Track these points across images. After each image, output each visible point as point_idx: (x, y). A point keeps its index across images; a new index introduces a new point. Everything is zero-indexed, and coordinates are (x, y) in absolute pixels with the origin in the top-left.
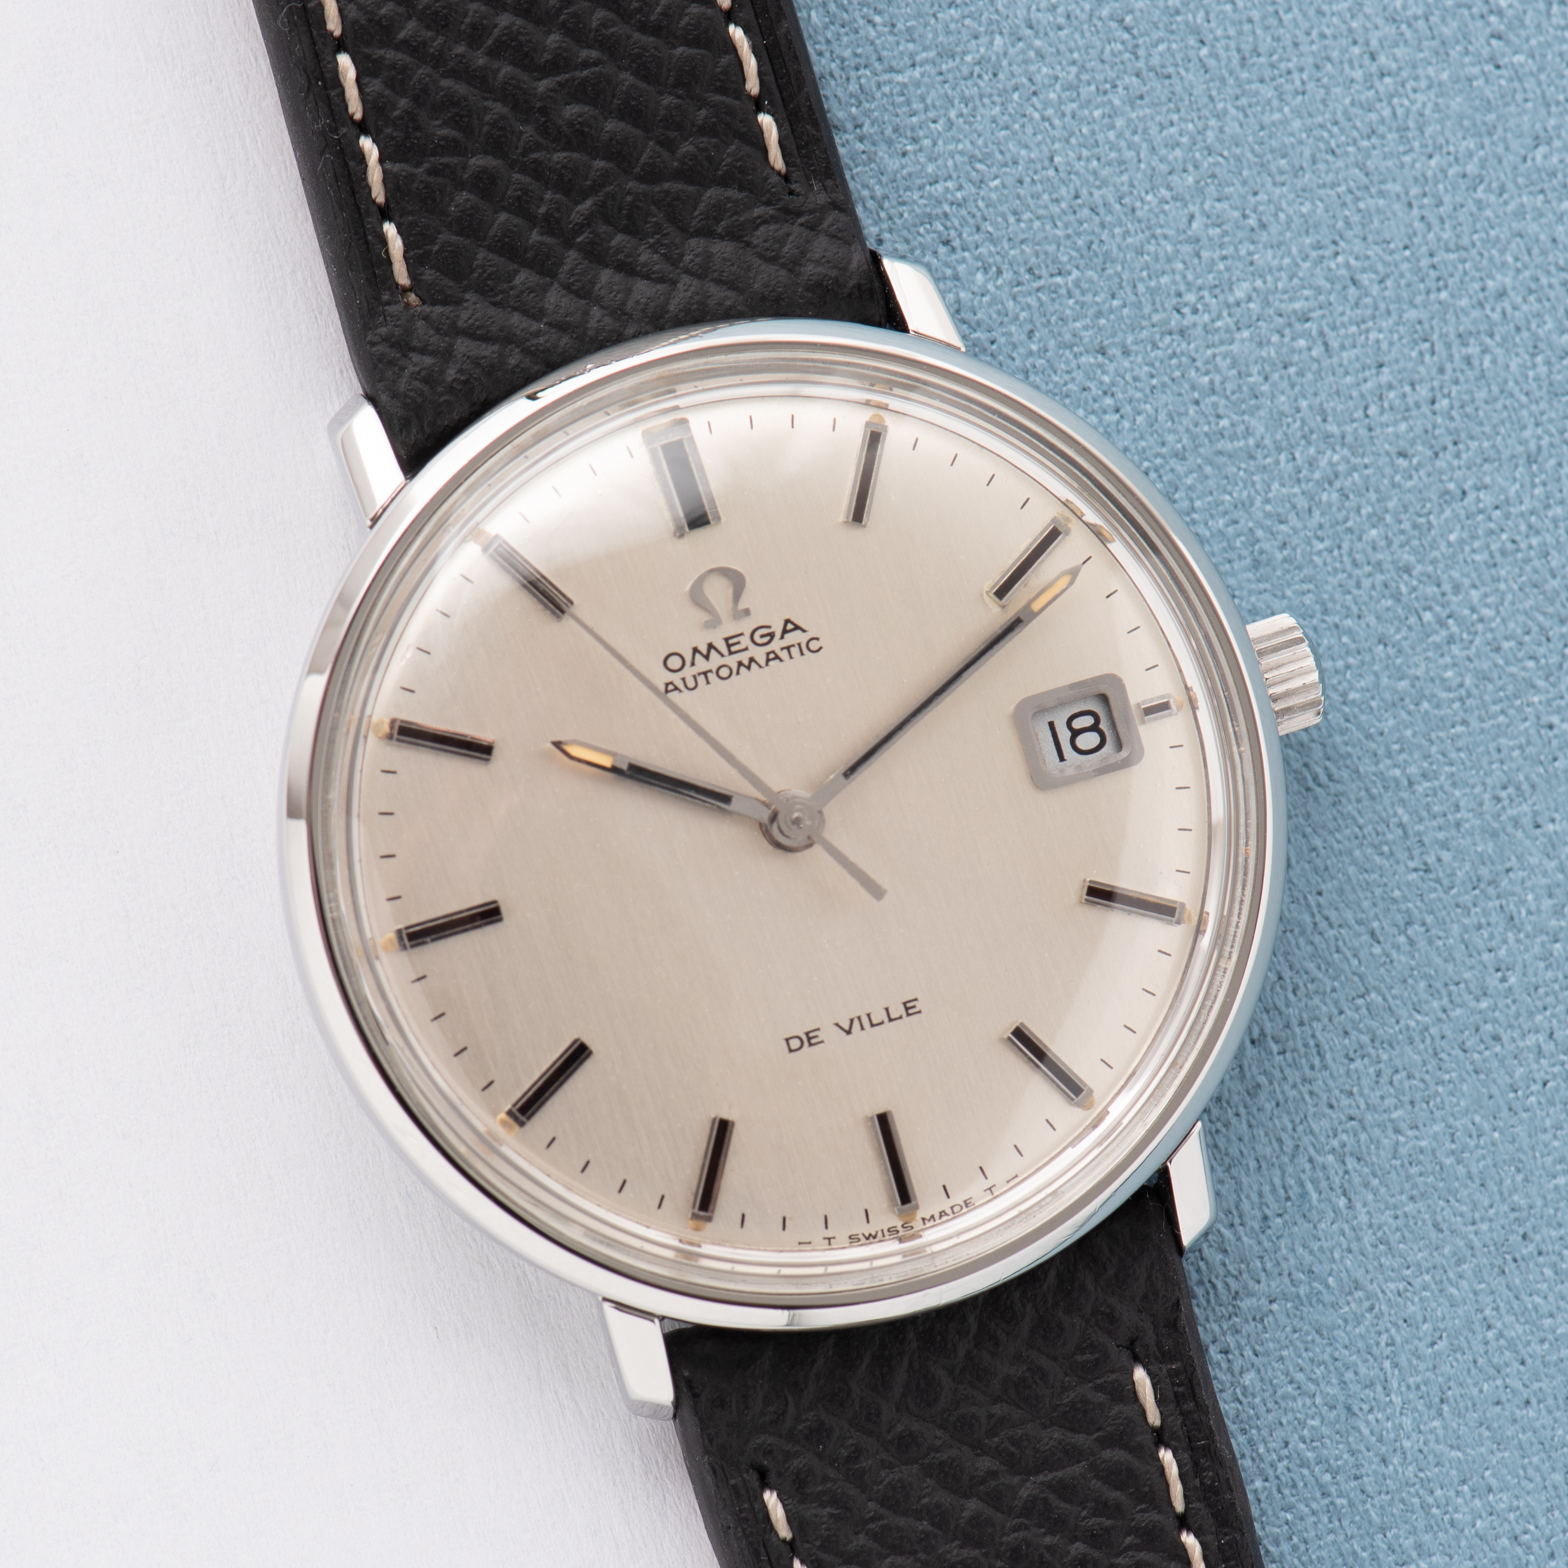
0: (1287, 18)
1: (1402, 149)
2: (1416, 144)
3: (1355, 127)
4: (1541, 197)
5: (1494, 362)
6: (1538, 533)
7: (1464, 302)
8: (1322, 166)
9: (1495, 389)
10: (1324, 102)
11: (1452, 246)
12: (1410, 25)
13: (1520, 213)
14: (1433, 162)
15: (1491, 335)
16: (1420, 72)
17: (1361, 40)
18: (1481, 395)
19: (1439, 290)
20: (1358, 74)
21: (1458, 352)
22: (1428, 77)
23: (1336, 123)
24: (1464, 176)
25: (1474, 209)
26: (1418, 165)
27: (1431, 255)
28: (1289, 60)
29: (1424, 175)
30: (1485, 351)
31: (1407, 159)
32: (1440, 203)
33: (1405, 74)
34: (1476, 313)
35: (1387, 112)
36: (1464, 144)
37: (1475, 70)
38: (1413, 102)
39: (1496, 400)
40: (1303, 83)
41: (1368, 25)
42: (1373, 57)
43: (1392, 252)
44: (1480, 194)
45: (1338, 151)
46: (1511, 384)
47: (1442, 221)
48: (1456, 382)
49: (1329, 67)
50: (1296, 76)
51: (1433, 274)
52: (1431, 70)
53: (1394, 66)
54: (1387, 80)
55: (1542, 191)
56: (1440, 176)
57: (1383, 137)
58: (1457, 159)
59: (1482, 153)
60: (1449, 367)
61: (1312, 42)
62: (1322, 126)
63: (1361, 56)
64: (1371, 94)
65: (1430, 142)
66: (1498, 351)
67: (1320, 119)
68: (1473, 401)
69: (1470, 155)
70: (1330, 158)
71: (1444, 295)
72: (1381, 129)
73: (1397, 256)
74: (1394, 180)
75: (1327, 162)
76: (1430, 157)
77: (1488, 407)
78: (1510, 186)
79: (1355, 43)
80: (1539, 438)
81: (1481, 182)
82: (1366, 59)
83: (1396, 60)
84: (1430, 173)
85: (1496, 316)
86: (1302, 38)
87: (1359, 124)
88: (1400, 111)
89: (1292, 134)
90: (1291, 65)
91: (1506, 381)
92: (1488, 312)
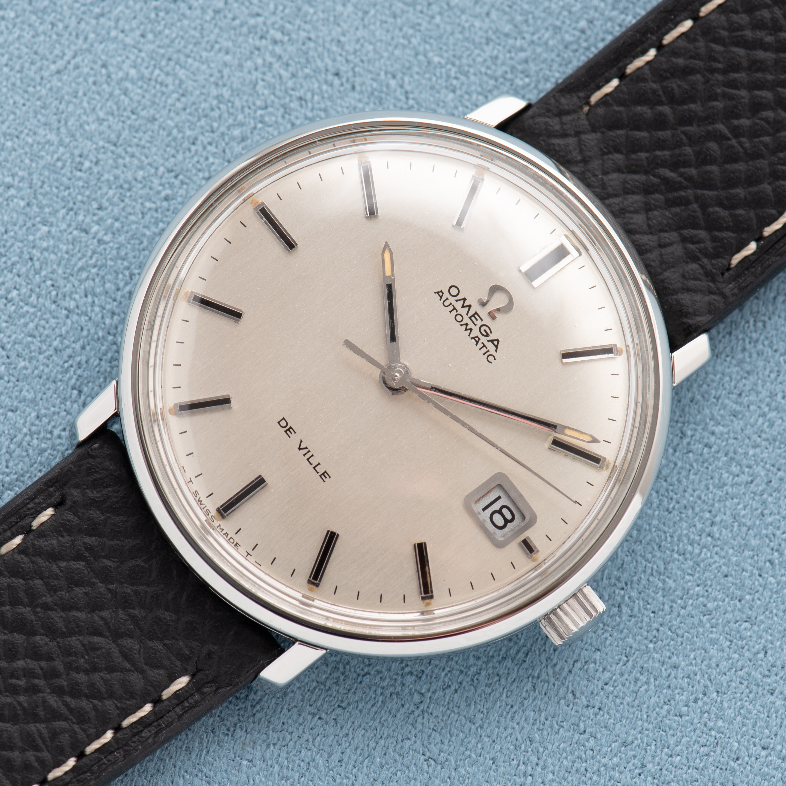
0: (692, 477)
1: (689, 571)
2: (697, 575)
3: (678, 546)
4: (728, 643)
5: (647, 691)
6: (599, 776)
7: (656, 656)
8: (650, 548)
9: (637, 702)
10: (675, 523)
11: (673, 629)
12: (739, 526)
13: (713, 642)
14: (697, 589)
15: (655, 679)
16: (726, 548)
17: (713, 513)
18: (628, 699)
19: (651, 641)
20: (699, 526)
21: (636, 673)
22: (727, 552)
23: (672, 537)
24: (705, 606)
25: (696, 623)
26: (690, 584)
27: (661, 625)
28: (676, 494)
29: (688, 590)
30: (647, 683)
31: (688, 577)
32: (684, 608)
33: (719, 543)
34: (657, 665)
35: (697, 551)
36: (717, 593)
37: (750, 568)
38: (711, 557)
39: (633, 707)
40: (674, 508)
41: (722, 510)
42: (712, 524)
43: (646, 609)
44: (704, 619)
45: (662, 549)
46: (645, 706)
47: (679, 615)
48: (623, 685)
49: (690, 511)
50: (674, 503)
51: (655, 632)
52: (731, 551)
53: (717, 535)
54: (709, 539)
55: (731, 641)
56: (695, 597)
57: (686, 559)
58: (708, 596)
59: (721, 603)
60: (626, 676)
61: (692, 496)
62: (665, 532)
63: (708, 519)
64: (697, 538)
65: (704, 579)
66: (652, 687)
67: (666, 529)
68: (623, 699)
69: (715, 600)
70: (656, 548)
71: (651, 646)
72: (688, 556)
73: (646, 612)
74: (675, 581)
75: (653, 549)
76: (698, 586)
77: (627, 707)
78: (720, 627)
79: (710, 512)
80: (636, 739)
81: (709, 614)
82: (708, 523)
83: (720, 535)
84: (691, 592)
85: (665, 674)
86: (690, 490)
87: (681, 546)
88: (703, 555)
89: (650, 525)
90: (675, 496)
91: (644, 703)
92: (663, 669)
